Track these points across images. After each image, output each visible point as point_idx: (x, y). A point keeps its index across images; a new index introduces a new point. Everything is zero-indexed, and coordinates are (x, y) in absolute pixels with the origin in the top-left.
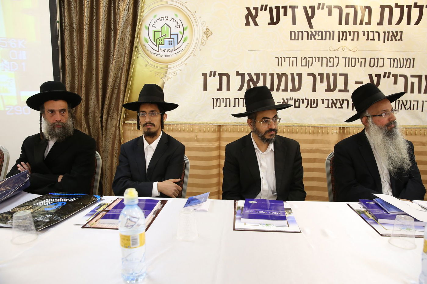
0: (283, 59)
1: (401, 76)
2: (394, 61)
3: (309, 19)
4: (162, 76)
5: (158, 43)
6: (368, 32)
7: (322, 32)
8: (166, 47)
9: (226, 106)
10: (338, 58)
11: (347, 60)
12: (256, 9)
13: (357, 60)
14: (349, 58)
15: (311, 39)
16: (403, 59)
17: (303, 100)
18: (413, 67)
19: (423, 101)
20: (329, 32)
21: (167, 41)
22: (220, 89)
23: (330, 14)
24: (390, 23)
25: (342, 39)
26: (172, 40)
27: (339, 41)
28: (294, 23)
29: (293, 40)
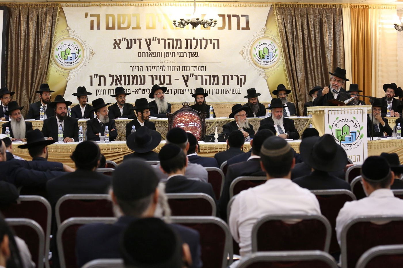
0: (135, 67)
1: (199, 76)
2: (195, 68)
3: (148, 45)
4: (66, 77)
5: (64, 59)
6: (180, 52)
7: (155, 52)
8: (68, 60)
9: (103, 94)
10: (165, 66)
11: (170, 67)
12: (119, 40)
13: (175, 67)
14: (171, 66)
15: (150, 56)
16: (200, 67)
17: (146, 90)
18: (206, 71)
19: (212, 89)
20: (159, 53)
21: (69, 58)
22: (100, 84)
23: (159, 43)
24: (191, 48)
25: (166, 56)
26: (72, 57)
27: (165, 57)
28: (140, 48)
29: (140, 57)
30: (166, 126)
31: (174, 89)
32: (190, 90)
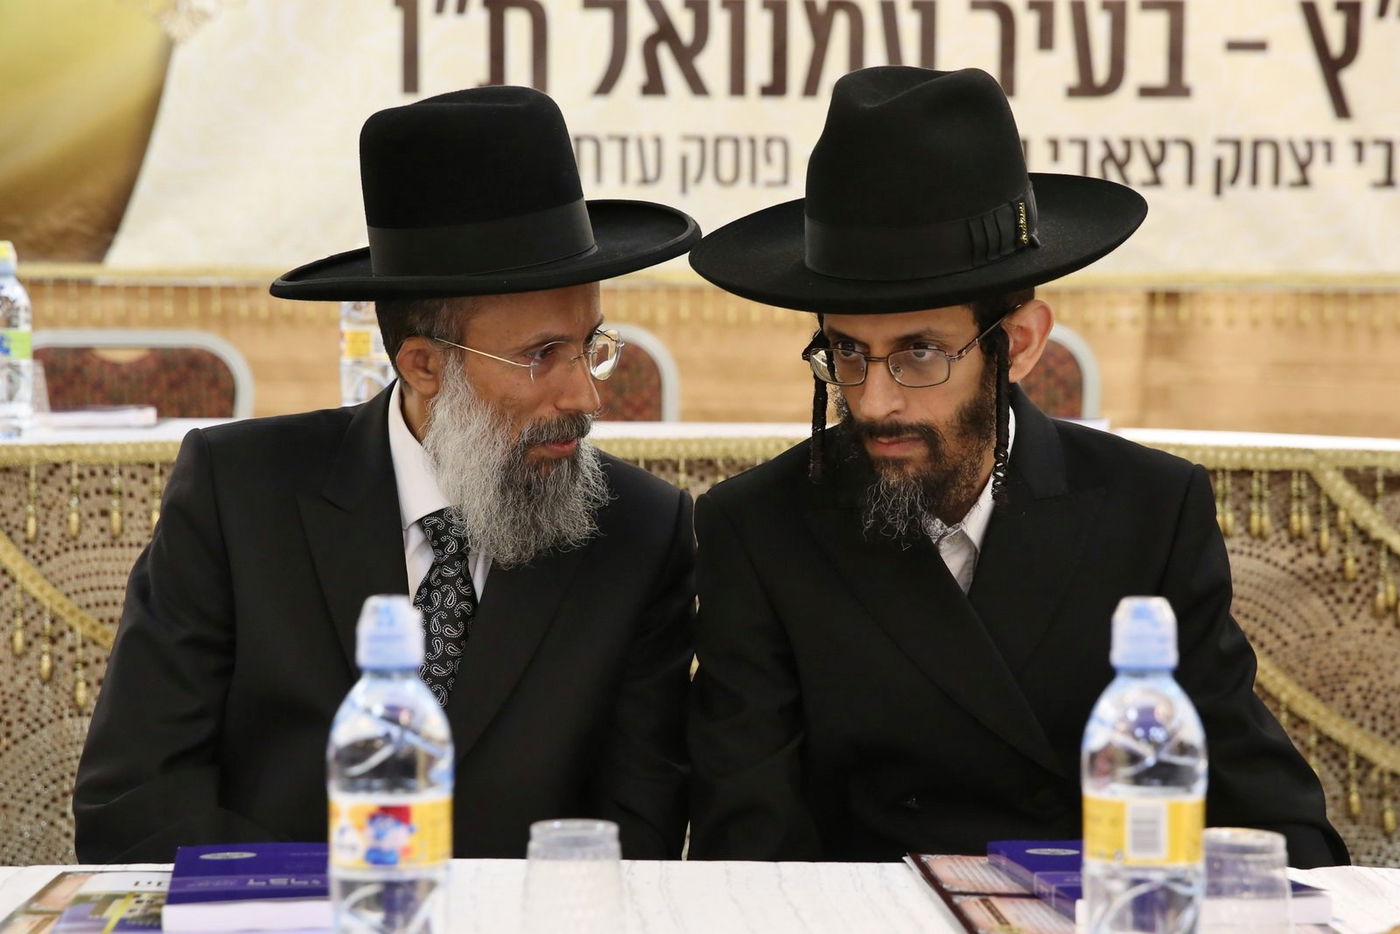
30: (1297, 538)
31: (1221, 141)
32: (1375, 156)
